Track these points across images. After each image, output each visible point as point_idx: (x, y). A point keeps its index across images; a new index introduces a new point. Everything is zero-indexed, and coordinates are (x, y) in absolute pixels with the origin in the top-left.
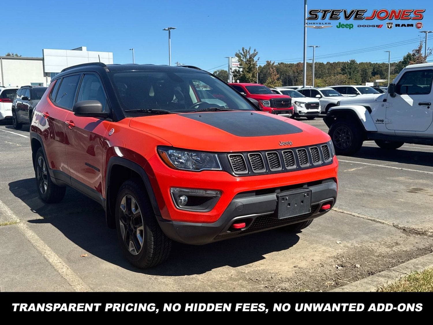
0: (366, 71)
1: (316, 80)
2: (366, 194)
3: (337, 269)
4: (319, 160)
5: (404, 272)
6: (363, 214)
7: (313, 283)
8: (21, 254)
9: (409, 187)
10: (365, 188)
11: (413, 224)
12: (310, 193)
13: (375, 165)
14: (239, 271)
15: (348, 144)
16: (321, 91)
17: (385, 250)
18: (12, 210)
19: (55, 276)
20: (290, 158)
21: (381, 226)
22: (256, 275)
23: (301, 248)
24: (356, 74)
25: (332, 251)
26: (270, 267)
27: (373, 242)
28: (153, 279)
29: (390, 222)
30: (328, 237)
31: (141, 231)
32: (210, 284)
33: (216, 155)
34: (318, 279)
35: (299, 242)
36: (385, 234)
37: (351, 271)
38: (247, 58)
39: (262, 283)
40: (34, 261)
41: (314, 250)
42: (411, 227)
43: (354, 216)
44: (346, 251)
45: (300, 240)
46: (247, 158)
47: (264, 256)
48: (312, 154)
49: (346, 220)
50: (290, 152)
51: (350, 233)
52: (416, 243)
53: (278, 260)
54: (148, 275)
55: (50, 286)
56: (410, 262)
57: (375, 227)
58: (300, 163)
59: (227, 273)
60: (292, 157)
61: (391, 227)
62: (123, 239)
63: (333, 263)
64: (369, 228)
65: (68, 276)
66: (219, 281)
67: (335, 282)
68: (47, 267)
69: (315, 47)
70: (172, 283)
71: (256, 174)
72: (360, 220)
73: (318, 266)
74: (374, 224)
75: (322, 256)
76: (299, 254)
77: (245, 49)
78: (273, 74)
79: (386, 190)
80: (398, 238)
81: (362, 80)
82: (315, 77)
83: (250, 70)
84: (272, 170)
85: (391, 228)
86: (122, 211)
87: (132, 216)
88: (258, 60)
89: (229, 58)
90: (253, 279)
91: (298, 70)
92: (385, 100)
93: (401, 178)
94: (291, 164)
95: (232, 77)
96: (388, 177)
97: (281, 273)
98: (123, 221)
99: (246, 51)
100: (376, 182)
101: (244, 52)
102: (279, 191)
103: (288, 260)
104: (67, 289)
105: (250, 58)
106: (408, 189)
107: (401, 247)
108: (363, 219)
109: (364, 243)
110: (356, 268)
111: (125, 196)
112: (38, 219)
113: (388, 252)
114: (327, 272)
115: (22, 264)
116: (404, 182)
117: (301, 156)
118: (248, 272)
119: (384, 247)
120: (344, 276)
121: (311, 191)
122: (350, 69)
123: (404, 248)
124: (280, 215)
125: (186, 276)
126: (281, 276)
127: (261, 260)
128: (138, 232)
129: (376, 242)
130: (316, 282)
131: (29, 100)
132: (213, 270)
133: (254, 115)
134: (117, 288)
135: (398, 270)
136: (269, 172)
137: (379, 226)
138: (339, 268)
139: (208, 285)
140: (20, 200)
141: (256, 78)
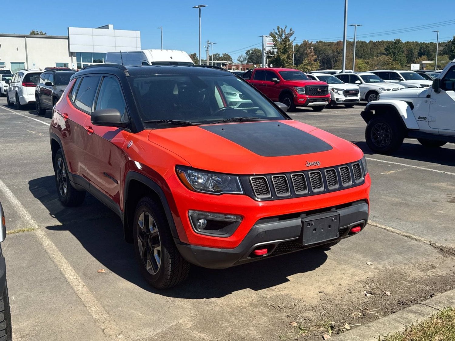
0: (412, 52)
1: (357, 60)
2: (403, 204)
3: (366, 297)
4: (349, 181)
5: (436, 308)
6: (398, 228)
7: (339, 312)
8: (38, 267)
9: (450, 196)
10: (402, 196)
11: (452, 243)
12: (338, 217)
13: (415, 167)
14: (261, 295)
15: (387, 141)
16: (361, 76)
17: (419, 274)
18: (30, 214)
19: (70, 294)
20: (317, 179)
21: (416, 244)
22: (278, 301)
23: (328, 269)
24: (401, 54)
25: (362, 274)
26: (294, 292)
27: (407, 264)
28: (170, 301)
29: (425, 239)
30: (358, 256)
31: (159, 252)
32: (230, 310)
33: (237, 178)
34: (344, 308)
35: (326, 261)
36: (421, 254)
37: (380, 299)
38: (282, 38)
39: (285, 311)
40: (50, 276)
41: (342, 272)
42: (449, 246)
43: (388, 231)
44: (377, 274)
45: (328, 259)
46: (270, 180)
47: (288, 278)
48: (342, 174)
49: (380, 236)
50: (318, 173)
51: (383, 252)
52: (453, 266)
53: (303, 283)
54: (166, 297)
55: (65, 306)
56: (444, 295)
57: (410, 245)
58: (328, 185)
59: (248, 298)
60: (319, 178)
61: (427, 245)
62: (141, 256)
63: (362, 289)
64: (403, 246)
65: (83, 295)
66: (239, 307)
67: (362, 313)
68: (63, 283)
69: (356, 25)
70: (190, 307)
71: (279, 199)
72: (394, 236)
73: (346, 292)
74: (409, 241)
75: (350, 280)
76: (326, 276)
77: (280, 28)
78: (310, 54)
79: (426, 199)
80: (434, 259)
81: (408, 60)
82: (355, 57)
83: (285, 51)
84: (297, 193)
85: (427, 247)
86: (140, 227)
87: (149, 234)
88: (294, 40)
89: (263, 37)
90: (275, 306)
91: (337, 49)
92: (428, 96)
93: (442, 183)
94: (318, 186)
95: (266, 59)
96: (428, 182)
97: (305, 299)
98: (141, 238)
99: (282, 30)
100: (414, 189)
101: (279, 32)
102: (304, 215)
103: (313, 284)
104: (81, 311)
105: (286, 38)
106: (449, 199)
107: (437, 271)
108: (397, 235)
109: (397, 265)
110: (386, 296)
111: (143, 213)
112: (56, 225)
113: (422, 277)
114: (355, 300)
115: (37, 279)
116: (445, 190)
117: (330, 177)
118: (270, 297)
119: (418, 271)
120: (372, 305)
121: (340, 215)
122: (395, 49)
123: (440, 272)
124: (305, 242)
125: (205, 299)
126: (304, 303)
127: (285, 283)
128: (156, 253)
129: (410, 264)
130: (342, 312)
131: (53, 86)
132: (233, 293)
133: (281, 126)
134: (133, 311)
135: (430, 304)
136: (294, 196)
137: (414, 244)
138: (368, 295)
139: (227, 311)
140: (39, 202)
141: (292, 60)
